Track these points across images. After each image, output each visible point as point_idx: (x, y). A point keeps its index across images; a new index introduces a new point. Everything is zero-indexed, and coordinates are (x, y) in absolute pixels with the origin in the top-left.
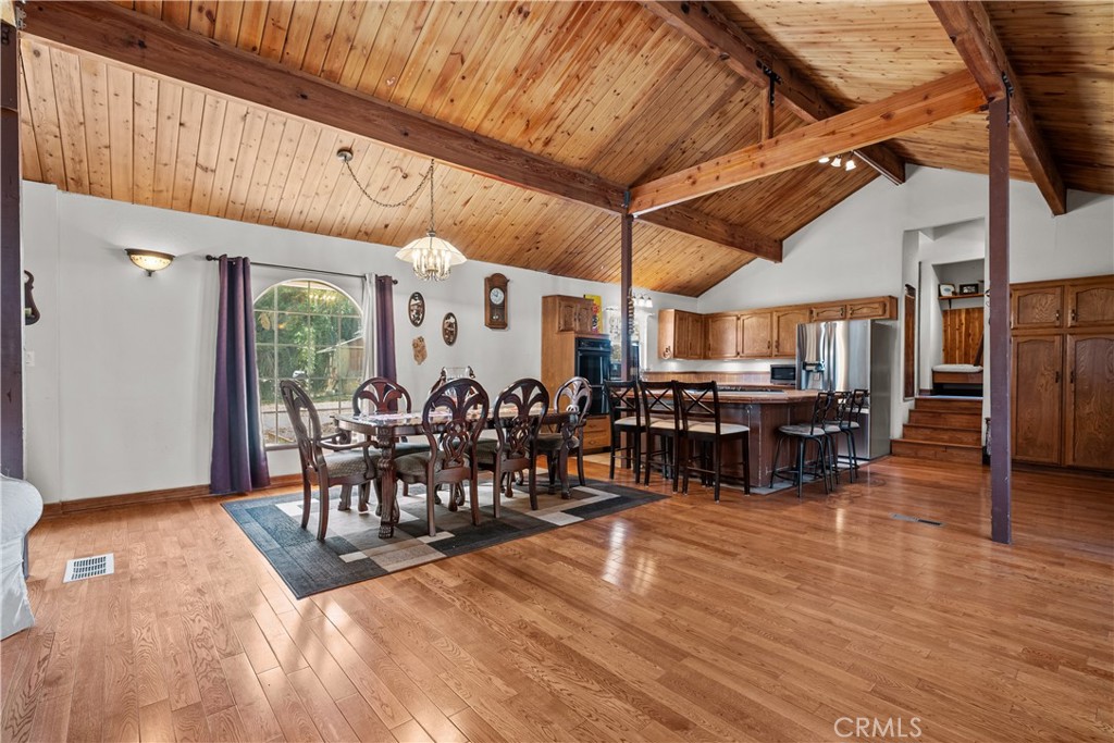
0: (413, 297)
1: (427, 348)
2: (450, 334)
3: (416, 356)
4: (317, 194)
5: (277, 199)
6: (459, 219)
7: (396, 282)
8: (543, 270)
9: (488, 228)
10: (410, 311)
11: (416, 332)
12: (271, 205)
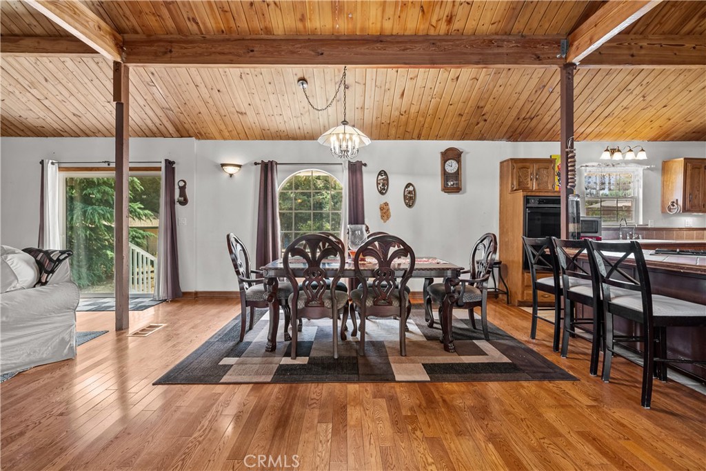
0: (380, 174)
1: (391, 211)
2: (410, 198)
3: (382, 217)
4: (301, 114)
5: (283, 123)
6: (403, 110)
7: (365, 165)
8: (500, 139)
9: (430, 112)
10: (378, 184)
11: (383, 199)
12: (282, 127)
